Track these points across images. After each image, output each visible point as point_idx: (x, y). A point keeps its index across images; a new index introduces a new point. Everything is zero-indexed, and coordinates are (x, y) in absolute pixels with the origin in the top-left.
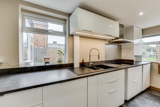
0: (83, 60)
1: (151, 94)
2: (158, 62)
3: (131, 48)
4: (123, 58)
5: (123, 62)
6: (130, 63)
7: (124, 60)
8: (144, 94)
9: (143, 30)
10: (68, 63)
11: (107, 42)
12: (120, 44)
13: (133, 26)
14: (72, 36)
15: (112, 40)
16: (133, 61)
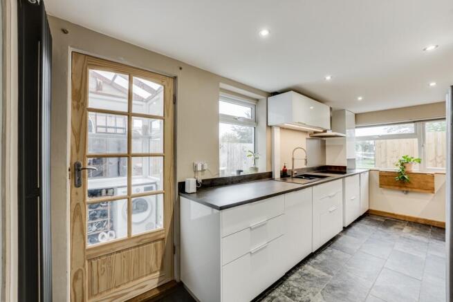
0: (285, 167)
1: (371, 220)
2: (377, 168)
3: (342, 147)
4: (328, 163)
5: (329, 169)
6: (341, 170)
7: (330, 167)
8: (362, 221)
9: (356, 115)
10: (265, 171)
11: (308, 137)
12: (324, 139)
13: (344, 110)
14: (271, 127)
15: (315, 132)
16: (345, 168)
